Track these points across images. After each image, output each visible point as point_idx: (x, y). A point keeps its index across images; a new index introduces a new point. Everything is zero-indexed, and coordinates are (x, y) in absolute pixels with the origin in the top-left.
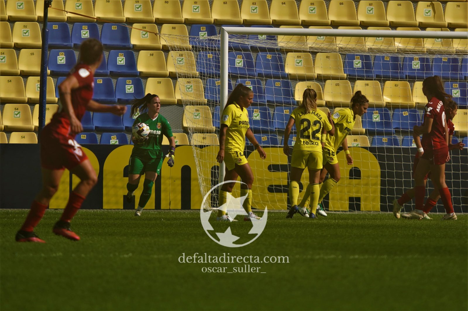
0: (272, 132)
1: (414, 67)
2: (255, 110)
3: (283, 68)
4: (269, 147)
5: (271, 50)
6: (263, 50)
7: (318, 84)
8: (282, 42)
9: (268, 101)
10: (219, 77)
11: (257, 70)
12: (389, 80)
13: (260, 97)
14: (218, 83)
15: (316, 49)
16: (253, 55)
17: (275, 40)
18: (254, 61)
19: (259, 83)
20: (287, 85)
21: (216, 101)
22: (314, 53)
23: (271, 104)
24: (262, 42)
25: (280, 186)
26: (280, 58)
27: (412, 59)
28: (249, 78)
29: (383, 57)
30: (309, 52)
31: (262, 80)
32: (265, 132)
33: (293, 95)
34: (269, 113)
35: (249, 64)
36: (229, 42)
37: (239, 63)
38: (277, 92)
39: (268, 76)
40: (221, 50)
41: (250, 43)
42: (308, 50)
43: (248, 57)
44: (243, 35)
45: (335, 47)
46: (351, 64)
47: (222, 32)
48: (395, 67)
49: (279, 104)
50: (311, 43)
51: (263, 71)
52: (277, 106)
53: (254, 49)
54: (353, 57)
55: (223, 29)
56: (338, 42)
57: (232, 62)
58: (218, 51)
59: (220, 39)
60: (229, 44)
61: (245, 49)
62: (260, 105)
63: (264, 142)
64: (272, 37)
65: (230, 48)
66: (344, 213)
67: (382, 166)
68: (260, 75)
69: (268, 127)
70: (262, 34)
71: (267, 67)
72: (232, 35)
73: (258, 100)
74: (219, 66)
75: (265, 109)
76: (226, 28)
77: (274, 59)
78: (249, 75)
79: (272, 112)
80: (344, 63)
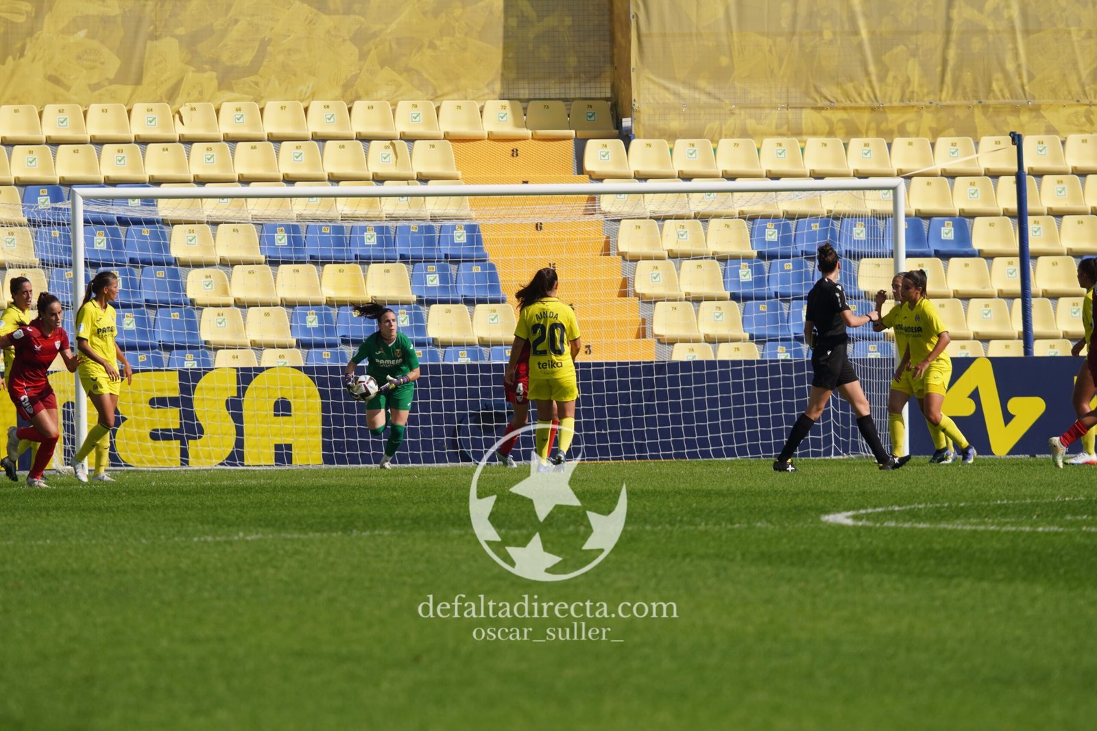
0: (153, 347)
1: (367, 242)
2: (126, 314)
3: (167, 248)
4: (150, 371)
5: (150, 222)
6: (137, 222)
7: (221, 271)
8: (165, 210)
9: (147, 301)
10: (71, 265)
11: (128, 253)
12: (330, 263)
13: (134, 294)
14: (68, 273)
15: (218, 217)
16: (122, 229)
17: (154, 205)
18: (123, 239)
19: (132, 273)
20: (175, 275)
21: (68, 303)
22: (215, 224)
23: (150, 305)
24: (134, 210)
25: (169, 430)
26: (163, 233)
27: (364, 229)
28: (116, 265)
29: (320, 227)
30: (208, 223)
31: (137, 267)
32: (144, 348)
33: (185, 291)
34: (148, 318)
35: (116, 244)
36: (85, 211)
37: (101, 242)
38: (161, 285)
39: (146, 262)
40: (71, 223)
41: (116, 211)
42: (206, 220)
43: (114, 233)
44: (105, 200)
45: (245, 215)
46: (272, 241)
47: (72, 196)
48: (339, 242)
49: (164, 305)
50: (210, 209)
51: (138, 255)
52: (160, 307)
53: (123, 221)
54: (273, 229)
55: (74, 192)
56: (249, 207)
57: (89, 242)
58: (66, 225)
59: (70, 206)
60: (84, 215)
61: (110, 223)
62: (136, 306)
63: (142, 363)
64: (149, 201)
65: (86, 222)
66: (269, 468)
67: (323, 395)
68: (132, 261)
69: (147, 339)
70: (134, 198)
71: (143, 248)
72: (87, 199)
73: (132, 300)
74: (70, 249)
75: (143, 313)
76: (80, 191)
77: (154, 235)
78: (116, 261)
79: (152, 317)
80: (260, 238)
